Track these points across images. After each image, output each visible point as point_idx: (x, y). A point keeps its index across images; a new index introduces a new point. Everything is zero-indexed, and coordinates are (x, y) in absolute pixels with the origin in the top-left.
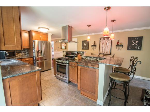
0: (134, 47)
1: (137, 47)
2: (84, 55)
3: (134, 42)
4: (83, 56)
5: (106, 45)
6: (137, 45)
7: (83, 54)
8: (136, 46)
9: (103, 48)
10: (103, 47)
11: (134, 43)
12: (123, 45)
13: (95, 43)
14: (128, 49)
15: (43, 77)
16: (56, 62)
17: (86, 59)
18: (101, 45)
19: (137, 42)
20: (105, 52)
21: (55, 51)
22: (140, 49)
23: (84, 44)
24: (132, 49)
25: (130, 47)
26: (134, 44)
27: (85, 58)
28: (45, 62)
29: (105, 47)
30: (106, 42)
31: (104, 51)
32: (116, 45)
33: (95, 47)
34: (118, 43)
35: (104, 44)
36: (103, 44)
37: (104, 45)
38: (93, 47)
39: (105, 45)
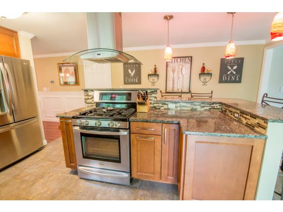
0: (231, 78)
1: (236, 78)
2: (156, 98)
3: (230, 68)
4: (156, 100)
5: (180, 73)
6: (234, 73)
7: (153, 95)
8: (234, 75)
9: (173, 81)
10: (173, 78)
11: (230, 70)
12: (211, 74)
13: (155, 69)
14: (221, 81)
15: (23, 186)
16: (77, 128)
17: (162, 108)
18: (170, 74)
19: (235, 67)
20: (178, 89)
21: (42, 90)
22: (240, 81)
23: (130, 71)
24: (226, 82)
25: (225, 78)
26: (230, 72)
27: (161, 105)
28: (17, 130)
29: (179, 78)
30: (181, 67)
31: (175, 85)
32: (200, 74)
33: (155, 78)
34: (203, 69)
35: (176, 70)
36: (174, 71)
37: (176, 74)
38: (151, 79)
39: (178, 74)
